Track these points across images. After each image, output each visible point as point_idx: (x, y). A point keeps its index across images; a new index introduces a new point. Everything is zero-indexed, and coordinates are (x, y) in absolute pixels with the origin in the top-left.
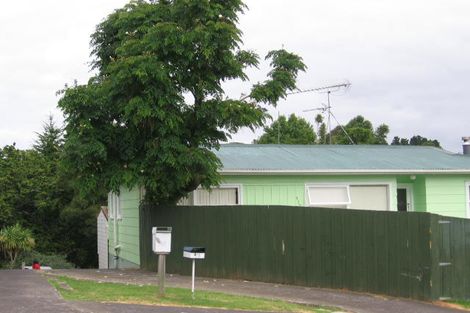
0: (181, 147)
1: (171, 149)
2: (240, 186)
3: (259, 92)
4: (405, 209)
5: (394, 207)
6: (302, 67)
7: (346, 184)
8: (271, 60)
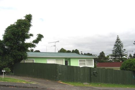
0: (17, 51)
1: (15, 52)
2: (34, 59)
3: (34, 42)
4: (67, 65)
5: (64, 64)
6: (43, 37)
7: (55, 60)
8: (38, 36)
